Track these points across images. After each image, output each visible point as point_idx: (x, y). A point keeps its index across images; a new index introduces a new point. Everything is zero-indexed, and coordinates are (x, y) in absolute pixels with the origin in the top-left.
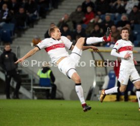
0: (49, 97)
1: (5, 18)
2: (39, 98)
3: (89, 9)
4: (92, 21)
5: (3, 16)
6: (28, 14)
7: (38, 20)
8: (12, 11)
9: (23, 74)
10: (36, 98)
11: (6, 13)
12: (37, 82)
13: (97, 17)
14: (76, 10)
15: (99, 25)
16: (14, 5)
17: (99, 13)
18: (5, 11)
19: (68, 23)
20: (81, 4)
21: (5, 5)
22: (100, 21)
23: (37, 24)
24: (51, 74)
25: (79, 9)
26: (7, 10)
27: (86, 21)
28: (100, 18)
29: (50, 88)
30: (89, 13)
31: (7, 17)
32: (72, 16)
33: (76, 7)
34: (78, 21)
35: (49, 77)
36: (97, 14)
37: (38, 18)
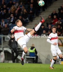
0: (34, 62)
1: (12, 21)
2: (29, 63)
3: (55, 17)
4: (56, 23)
5: (11, 20)
6: (24, 19)
7: (29, 22)
8: (16, 18)
9: (21, 50)
10: (27, 62)
11: (13, 19)
13: (59, 21)
14: (48, 17)
15: (60, 25)
16: (16, 14)
17: (60, 19)
18: (12, 18)
19: (44, 24)
20: (51, 14)
21: (12, 15)
22: (61, 23)
23: (28, 24)
24: (35, 50)
25: (50, 17)
26: (13, 17)
28: (60, 21)
29: (35, 57)
31: (13, 21)
33: (48, 16)
35: (34, 52)
36: (59, 19)
37: (29, 21)
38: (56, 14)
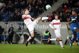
2: (44, 44)
3: (65, 6)
4: (67, 11)
6: (39, 8)
7: (44, 11)
8: (33, 8)
9: (37, 34)
10: (43, 44)
11: (30, 8)
12: (43, 37)
13: (69, 9)
14: (60, 7)
16: (33, 5)
17: (70, 8)
18: (30, 7)
19: (56, 12)
20: (62, 4)
21: (30, 5)
22: (70, 11)
23: (43, 13)
24: (49, 34)
25: (61, 6)
26: (31, 7)
27: (64, 11)
28: (70, 10)
30: (65, 8)
31: (31, 10)
32: (58, 9)
33: (60, 6)
34: (60, 11)
35: (48, 35)
37: (44, 10)
38: (66, 4)
